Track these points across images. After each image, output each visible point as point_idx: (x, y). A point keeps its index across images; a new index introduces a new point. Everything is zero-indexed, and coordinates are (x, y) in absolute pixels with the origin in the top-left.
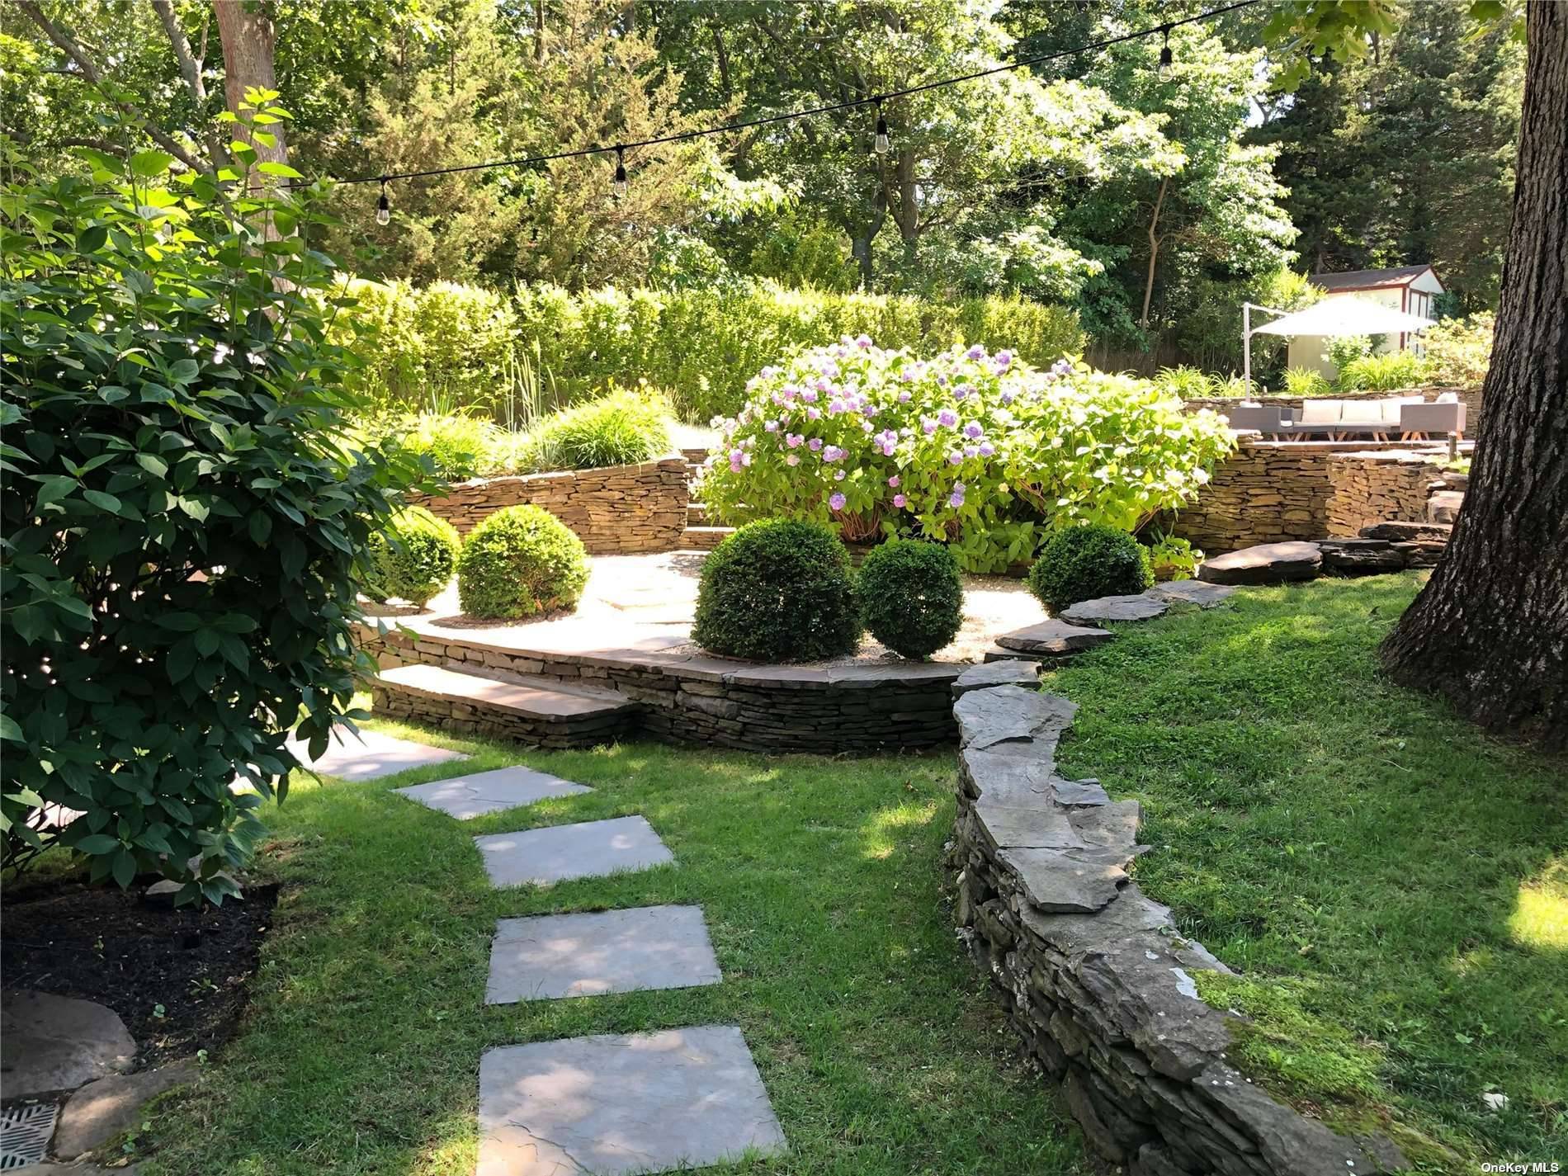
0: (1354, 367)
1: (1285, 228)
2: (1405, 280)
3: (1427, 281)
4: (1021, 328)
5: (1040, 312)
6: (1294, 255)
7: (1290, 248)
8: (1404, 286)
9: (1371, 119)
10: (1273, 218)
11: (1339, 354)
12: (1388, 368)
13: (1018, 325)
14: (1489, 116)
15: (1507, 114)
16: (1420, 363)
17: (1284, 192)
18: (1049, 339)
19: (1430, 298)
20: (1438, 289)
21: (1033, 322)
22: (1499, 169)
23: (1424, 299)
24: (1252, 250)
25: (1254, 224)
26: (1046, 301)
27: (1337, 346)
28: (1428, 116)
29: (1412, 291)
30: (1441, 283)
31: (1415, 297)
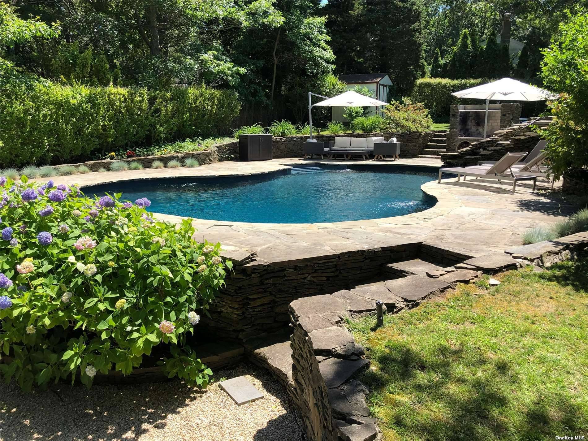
0: (356, 121)
1: (329, 54)
2: (378, 80)
3: (386, 80)
4: (207, 102)
5: (218, 93)
6: (334, 66)
7: (332, 63)
8: (377, 83)
9: (364, 8)
10: (325, 50)
11: (350, 115)
12: (370, 122)
13: (205, 100)
14: (410, 10)
15: (416, 9)
16: (382, 120)
17: (329, 38)
18: (222, 106)
19: (387, 87)
20: (390, 83)
21: (213, 98)
22: (414, 33)
23: (385, 88)
24: (316, 64)
25: (317, 52)
26: (219, 87)
27: (350, 111)
28: (386, 8)
29: (380, 85)
30: (391, 80)
31: (382, 87)
